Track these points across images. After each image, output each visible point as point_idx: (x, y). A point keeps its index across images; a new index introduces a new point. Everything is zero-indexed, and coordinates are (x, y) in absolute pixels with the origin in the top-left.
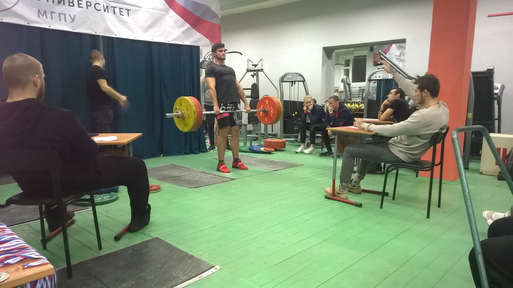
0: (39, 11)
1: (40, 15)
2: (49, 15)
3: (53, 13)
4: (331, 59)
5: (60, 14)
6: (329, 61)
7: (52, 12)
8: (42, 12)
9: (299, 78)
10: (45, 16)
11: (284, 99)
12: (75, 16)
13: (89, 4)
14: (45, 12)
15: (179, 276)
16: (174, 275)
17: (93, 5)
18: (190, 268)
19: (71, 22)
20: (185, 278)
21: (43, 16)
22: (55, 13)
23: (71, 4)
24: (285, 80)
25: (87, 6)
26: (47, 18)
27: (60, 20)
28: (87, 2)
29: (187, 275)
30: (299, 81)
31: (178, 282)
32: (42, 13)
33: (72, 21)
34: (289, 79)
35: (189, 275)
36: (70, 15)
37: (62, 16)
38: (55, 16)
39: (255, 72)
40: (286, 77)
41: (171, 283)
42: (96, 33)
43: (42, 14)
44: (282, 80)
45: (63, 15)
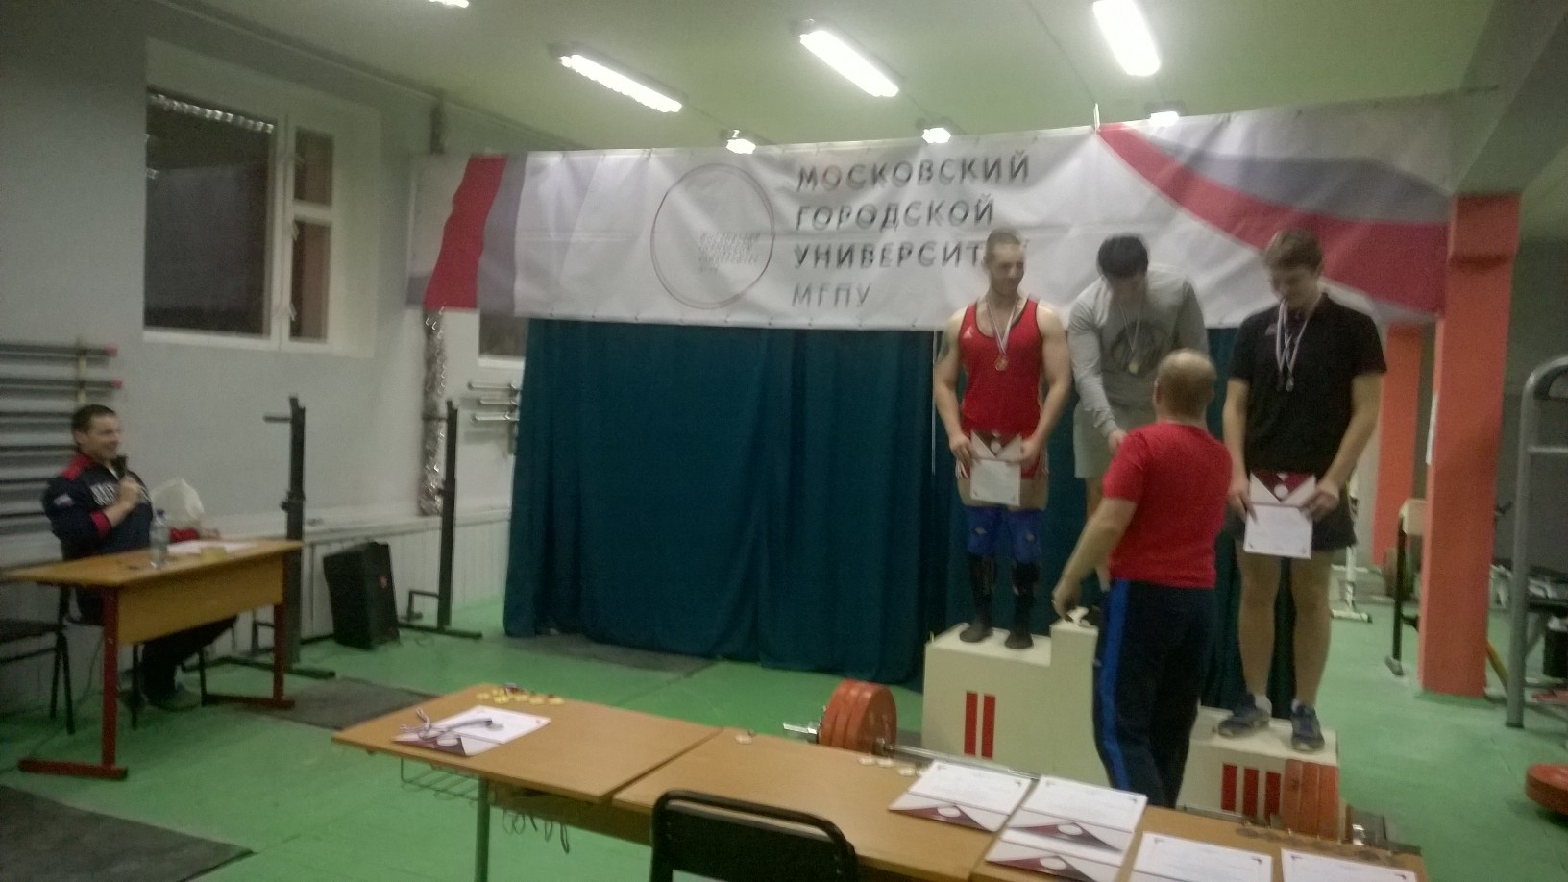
0: (797, 292)
1: (798, 299)
3: (823, 292)
5: (838, 291)
7: (821, 290)
10: (805, 300)
12: (868, 289)
13: (904, 253)
14: (808, 291)
17: (915, 252)
19: (858, 303)
22: (828, 288)
23: (867, 263)
25: (901, 258)
26: (809, 302)
27: (836, 303)
28: (901, 249)
32: (801, 293)
33: (860, 301)
36: (859, 291)
37: (843, 295)
38: (828, 296)
43: (802, 296)
45: (845, 291)
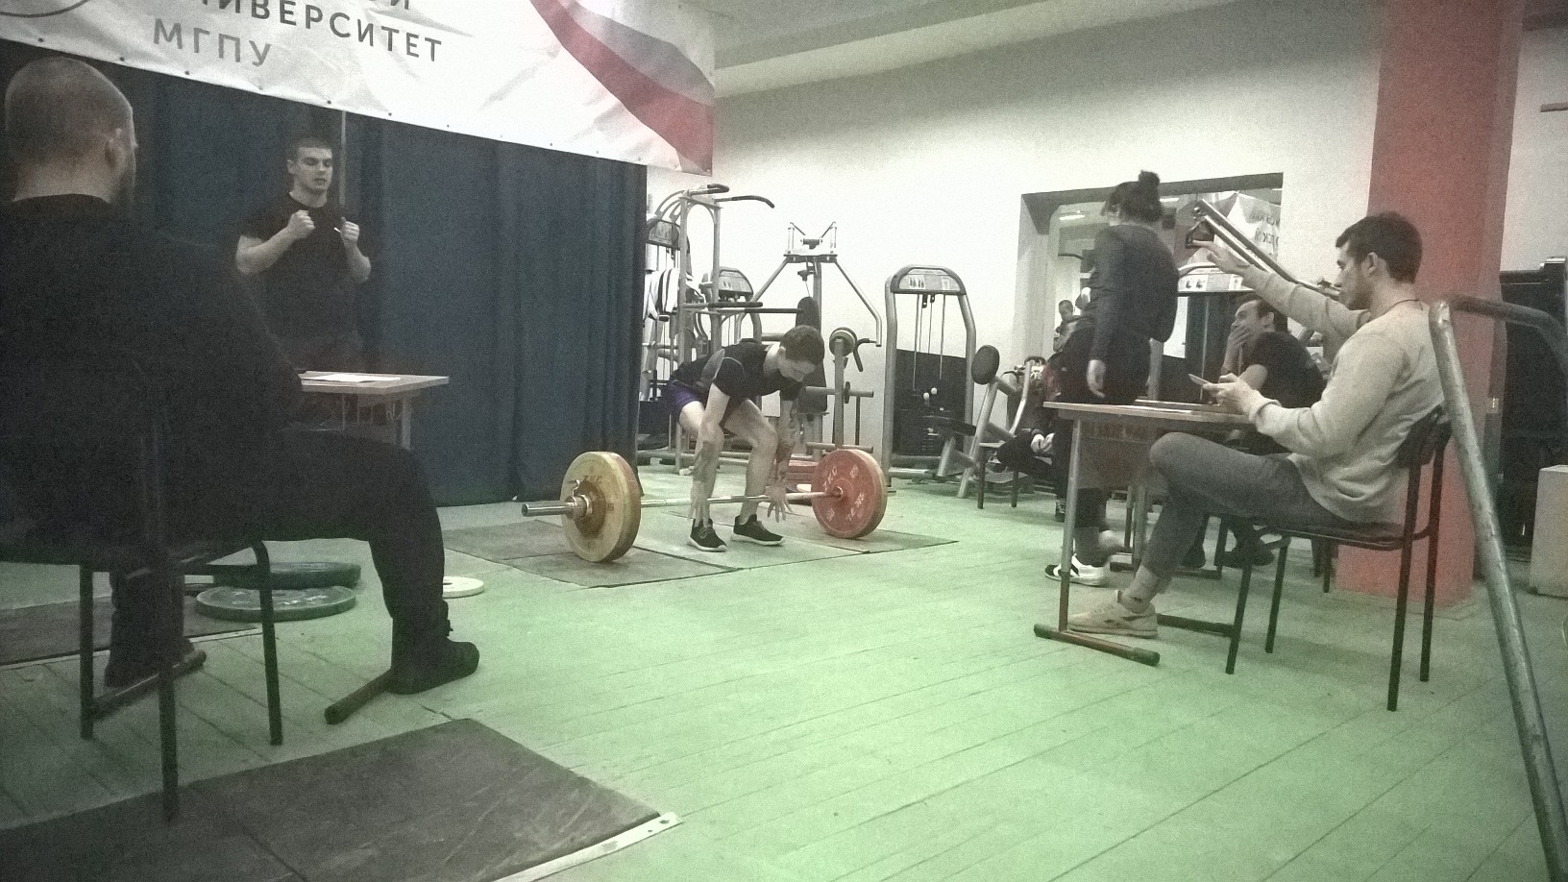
0: (159, 25)
1: (162, 39)
2: (188, 40)
3: (201, 35)
4: (1047, 233)
5: (222, 37)
6: (1039, 237)
7: (198, 31)
8: (169, 28)
9: (948, 285)
10: (175, 38)
11: (900, 346)
12: (268, 47)
13: (314, 14)
14: (177, 28)
15: (536, 838)
16: (518, 835)
17: (327, 17)
18: (576, 817)
19: (254, 64)
20: (557, 846)
21: (169, 40)
22: (207, 33)
23: (260, 11)
24: (903, 285)
25: (309, 20)
26: (180, 46)
27: (221, 56)
28: (309, 8)
29: (564, 835)
30: (946, 293)
31: (531, 859)
32: (167, 31)
33: (258, 61)
34: (915, 285)
35: (569, 838)
36: (252, 43)
37: (229, 46)
38: (208, 42)
39: (813, 263)
40: (906, 277)
41: (507, 860)
42: (329, 102)
43: (168, 35)
44: (895, 287)
45: (233, 43)
